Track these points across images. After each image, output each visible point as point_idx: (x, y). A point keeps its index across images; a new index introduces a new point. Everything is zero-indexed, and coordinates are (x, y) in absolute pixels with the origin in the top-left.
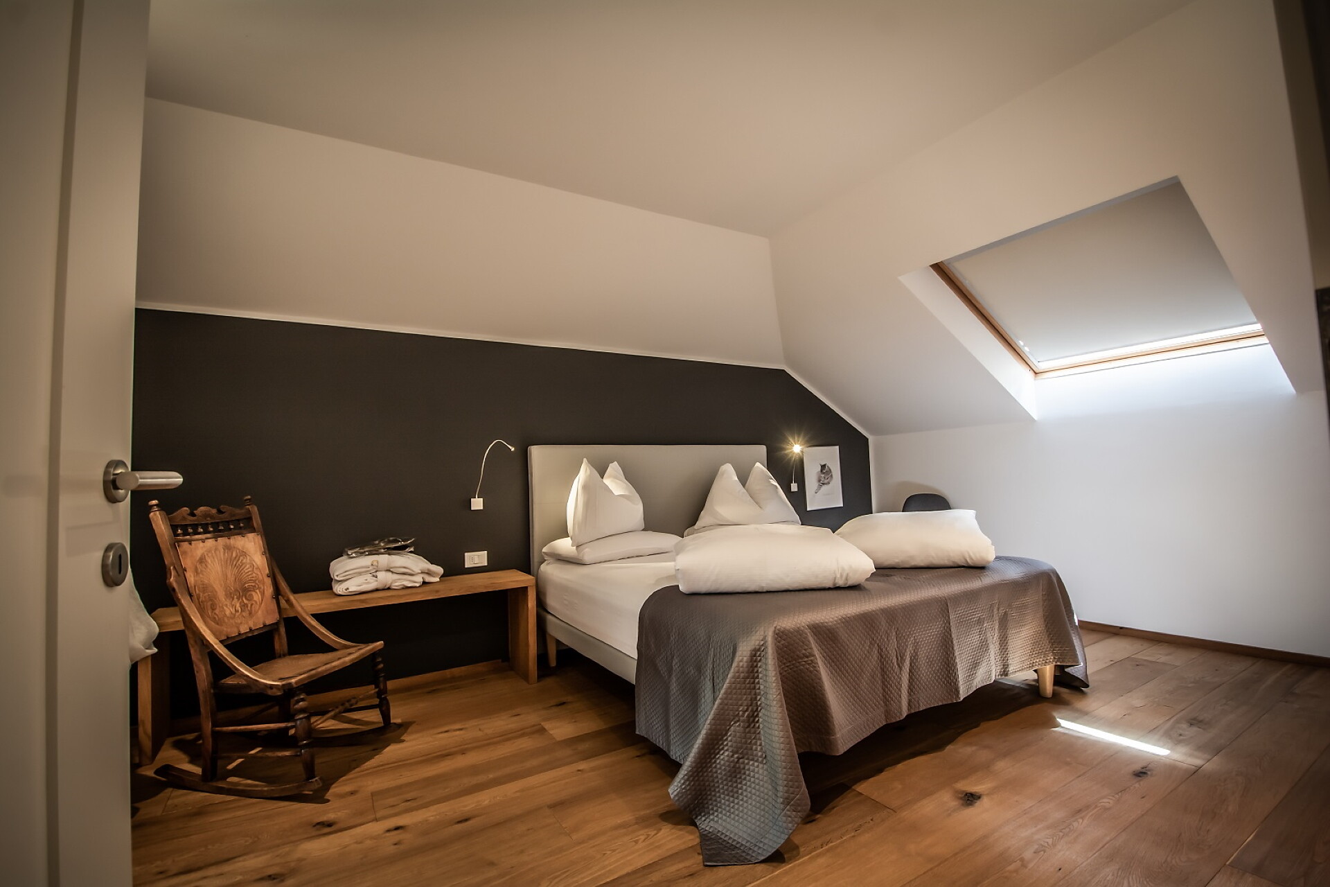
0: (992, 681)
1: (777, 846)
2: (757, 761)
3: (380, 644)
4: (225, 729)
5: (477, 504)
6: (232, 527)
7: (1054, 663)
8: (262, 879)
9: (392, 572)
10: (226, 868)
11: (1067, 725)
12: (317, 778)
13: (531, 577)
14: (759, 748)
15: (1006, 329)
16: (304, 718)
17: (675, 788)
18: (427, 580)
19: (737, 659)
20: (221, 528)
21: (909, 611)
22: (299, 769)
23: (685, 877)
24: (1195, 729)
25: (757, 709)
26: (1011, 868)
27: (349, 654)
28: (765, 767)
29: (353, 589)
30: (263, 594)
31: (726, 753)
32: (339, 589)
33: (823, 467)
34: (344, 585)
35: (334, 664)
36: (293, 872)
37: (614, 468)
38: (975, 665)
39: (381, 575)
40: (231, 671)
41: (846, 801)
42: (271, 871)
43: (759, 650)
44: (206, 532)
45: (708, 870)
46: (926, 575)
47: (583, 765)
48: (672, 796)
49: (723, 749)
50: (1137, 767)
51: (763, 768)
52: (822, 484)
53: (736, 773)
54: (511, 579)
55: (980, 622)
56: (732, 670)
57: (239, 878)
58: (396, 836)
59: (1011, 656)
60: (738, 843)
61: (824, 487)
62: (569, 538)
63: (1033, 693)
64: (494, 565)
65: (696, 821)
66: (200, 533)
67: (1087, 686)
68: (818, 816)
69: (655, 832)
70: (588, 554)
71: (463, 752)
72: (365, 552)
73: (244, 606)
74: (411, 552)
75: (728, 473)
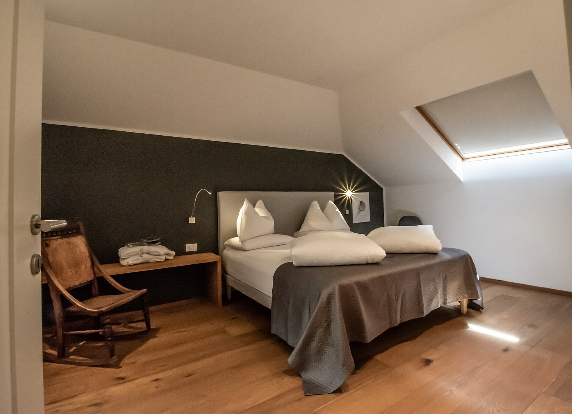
0: (439, 307)
1: (339, 386)
2: (330, 346)
3: (145, 290)
4: (69, 332)
5: (192, 220)
6: (70, 232)
7: (468, 298)
8: (91, 406)
9: (150, 254)
10: (72, 400)
11: (473, 327)
12: (116, 356)
13: (218, 257)
14: (331, 340)
15: (450, 138)
16: (109, 327)
17: (291, 359)
18: (167, 258)
19: (321, 299)
20: (65, 233)
21: (401, 275)
22: (107, 352)
23: (296, 401)
24: (531, 329)
25: (330, 322)
26: (446, 394)
27: (130, 295)
28: (334, 349)
29: (131, 262)
30: (86, 265)
31: (315, 343)
32: (123, 263)
33: (361, 202)
34: (126, 261)
35: (123, 301)
36: (106, 402)
37: (260, 203)
38: (431, 300)
39: (145, 256)
40: (71, 304)
41: (370, 364)
42: (96, 401)
43: (331, 294)
44: (57, 235)
45: (307, 397)
46: (410, 257)
47: (246, 348)
48: (289, 363)
49: (314, 340)
50: (504, 347)
51: (333, 349)
52: (360, 210)
53: (320, 351)
54: (209, 257)
55: (434, 280)
56: (319, 304)
57: (80, 405)
58: (157, 383)
59: (448, 295)
60: (321, 384)
61: (361, 212)
62: (238, 238)
63: (457, 312)
64: (200, 251)
65: (301, 374)
66: (54, 236)
67: (482, 309)
68: (357, 371)
69: (281, 380)
70: (248, 246)
71: (187, 342)
72: (136, 244)
73: (77, 272)
74: (159, 244)
75: (316, 205)
